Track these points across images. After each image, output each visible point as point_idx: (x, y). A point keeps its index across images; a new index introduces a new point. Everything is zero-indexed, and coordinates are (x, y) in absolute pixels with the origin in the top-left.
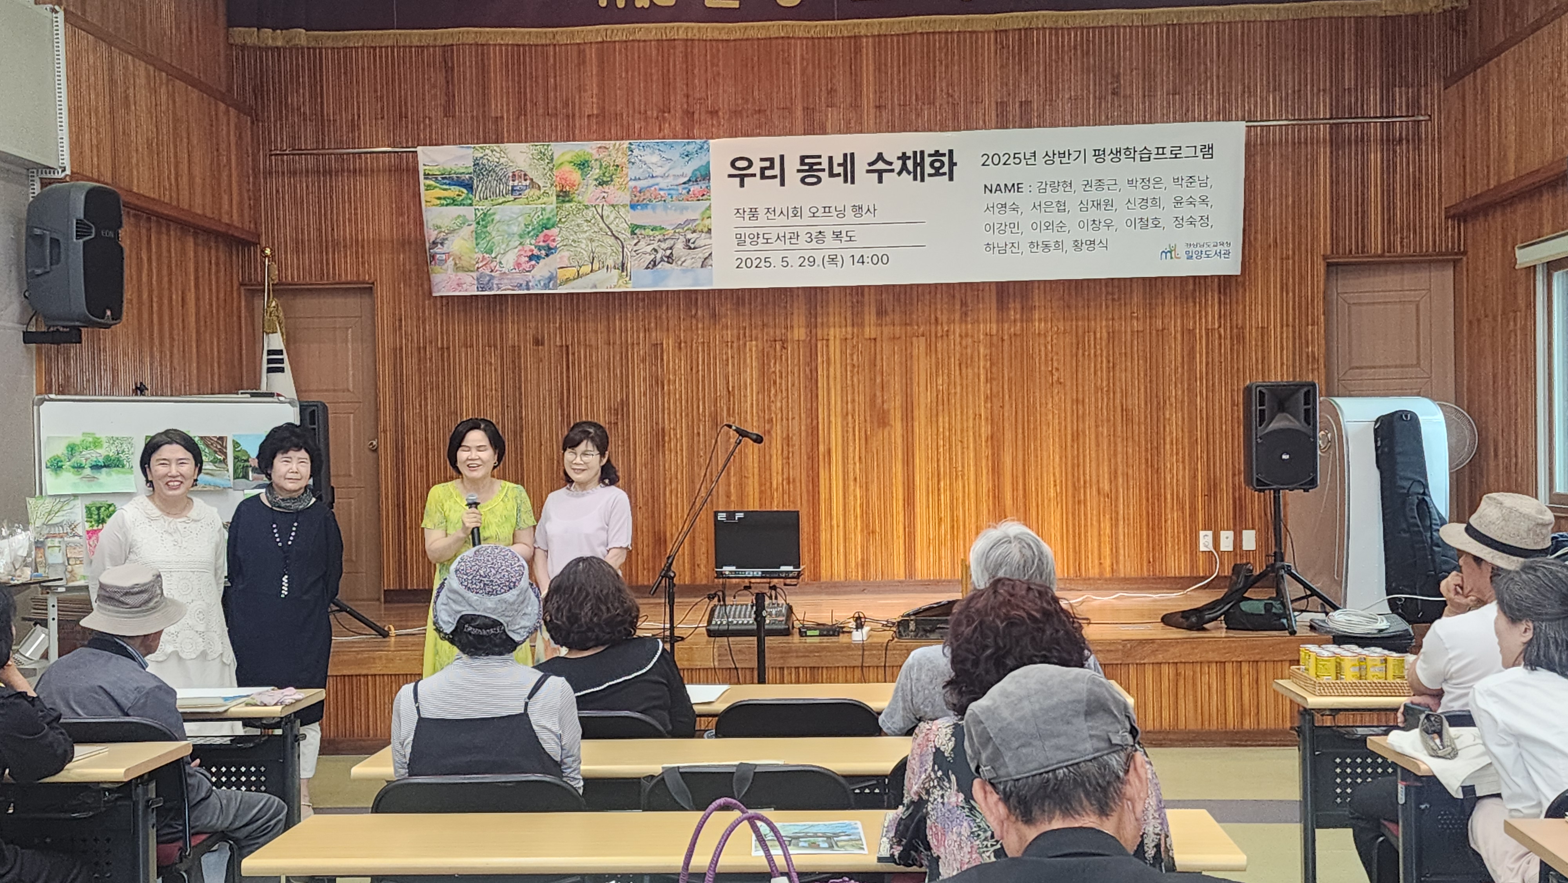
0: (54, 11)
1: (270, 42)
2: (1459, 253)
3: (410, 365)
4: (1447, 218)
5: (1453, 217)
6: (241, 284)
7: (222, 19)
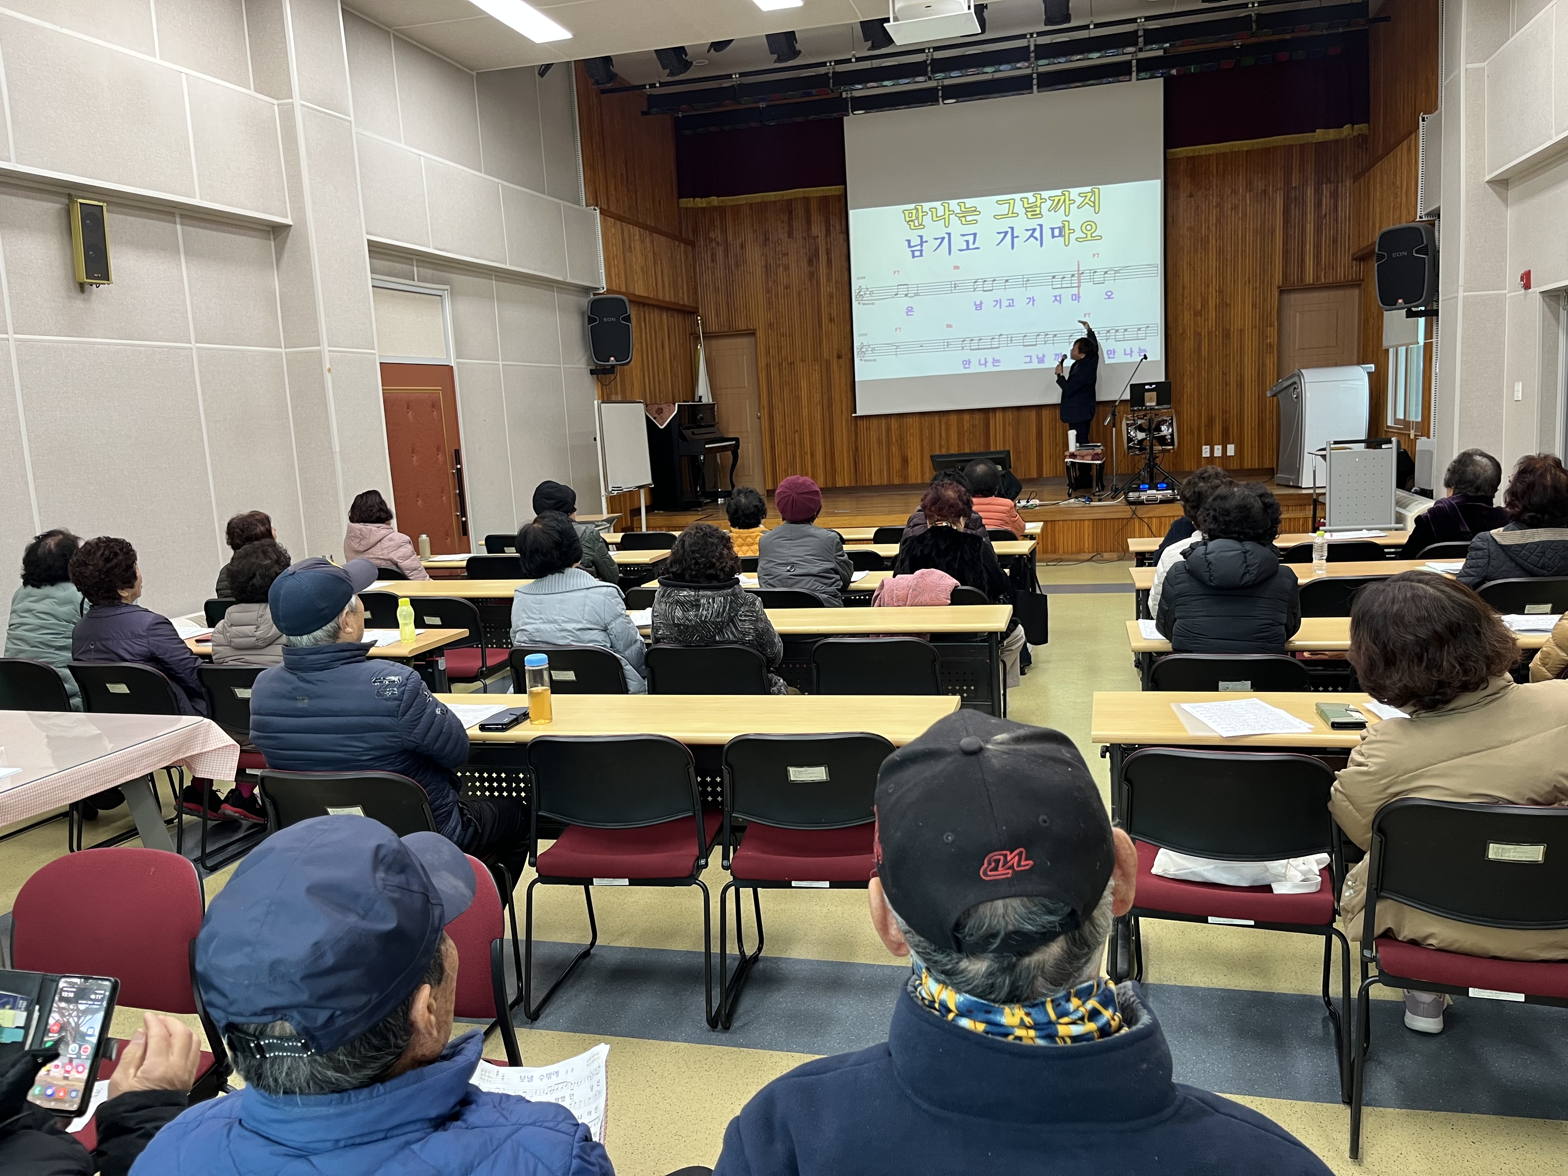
0: (595, 210)
1: (700, 205)
2: (1360, 280)
3: (774, 372)
4: (1353, 260)
5: (1356, 259)
6: (691, 334)
7: (675, 194)
